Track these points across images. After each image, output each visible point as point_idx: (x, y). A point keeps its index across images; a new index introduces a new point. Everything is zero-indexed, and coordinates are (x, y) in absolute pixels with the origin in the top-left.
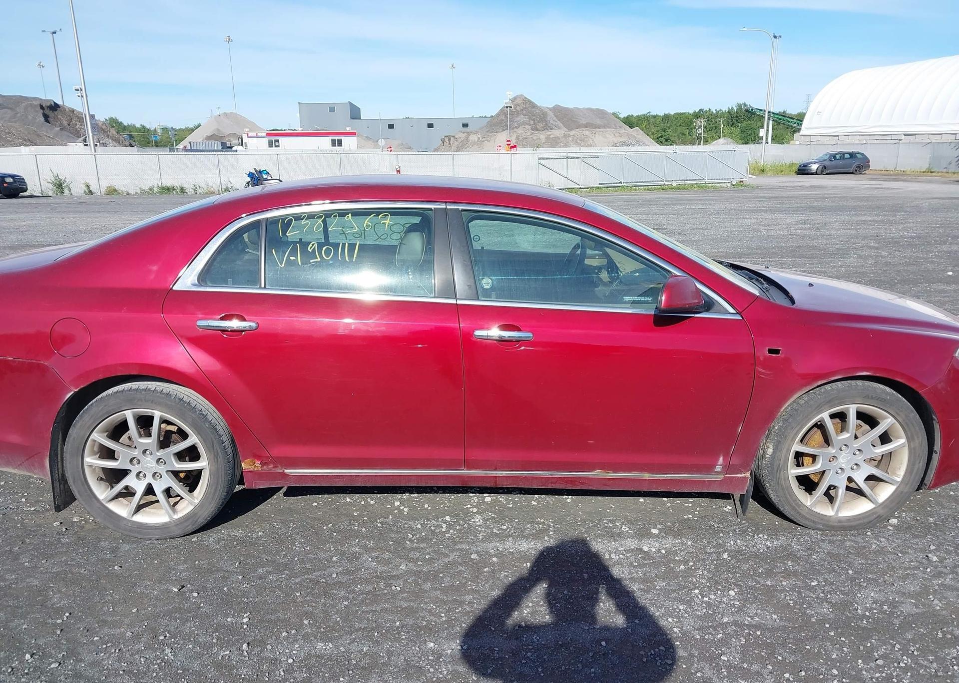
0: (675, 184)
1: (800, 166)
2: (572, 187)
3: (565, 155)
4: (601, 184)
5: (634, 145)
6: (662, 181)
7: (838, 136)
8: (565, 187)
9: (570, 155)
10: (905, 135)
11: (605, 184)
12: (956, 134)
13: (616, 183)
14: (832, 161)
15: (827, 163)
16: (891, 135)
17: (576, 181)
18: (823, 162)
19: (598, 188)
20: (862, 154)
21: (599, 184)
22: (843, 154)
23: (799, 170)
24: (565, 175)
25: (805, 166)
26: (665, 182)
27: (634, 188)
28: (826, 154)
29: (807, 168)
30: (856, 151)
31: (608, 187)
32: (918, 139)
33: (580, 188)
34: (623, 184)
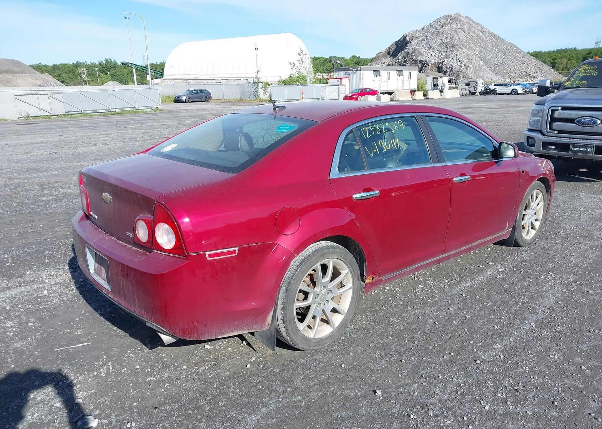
0: (117, 111)
1: (175, 97)
2: (45, 115)
3: (35, 93)
4: (67, 112)
5: (54, 86)
6: (109, 109)
7: (186, 80)
8: (40, 115)
9: (39, 92)
10: (222, 79)
11: (70, 112)
12: (247, 79)
13: (78, 111)
14: (192, 94)
15: (190, 96)
16: (215, 79)
17: (47, 110)
18: (188, 95)
19: (65, 115)
20: (206, 90)
21: (66, 112)
22: (196, 91)
23: (175, 100)
24: (38, 106)
25: (179, 97)
26: (111, 110)
27: (91, 114)
28: (188, 91)
29: (180, 99)
30: (203, 88)
31: (72, 114)
32: (230, 82)
33: (52, 115)
34: (82, 112)
